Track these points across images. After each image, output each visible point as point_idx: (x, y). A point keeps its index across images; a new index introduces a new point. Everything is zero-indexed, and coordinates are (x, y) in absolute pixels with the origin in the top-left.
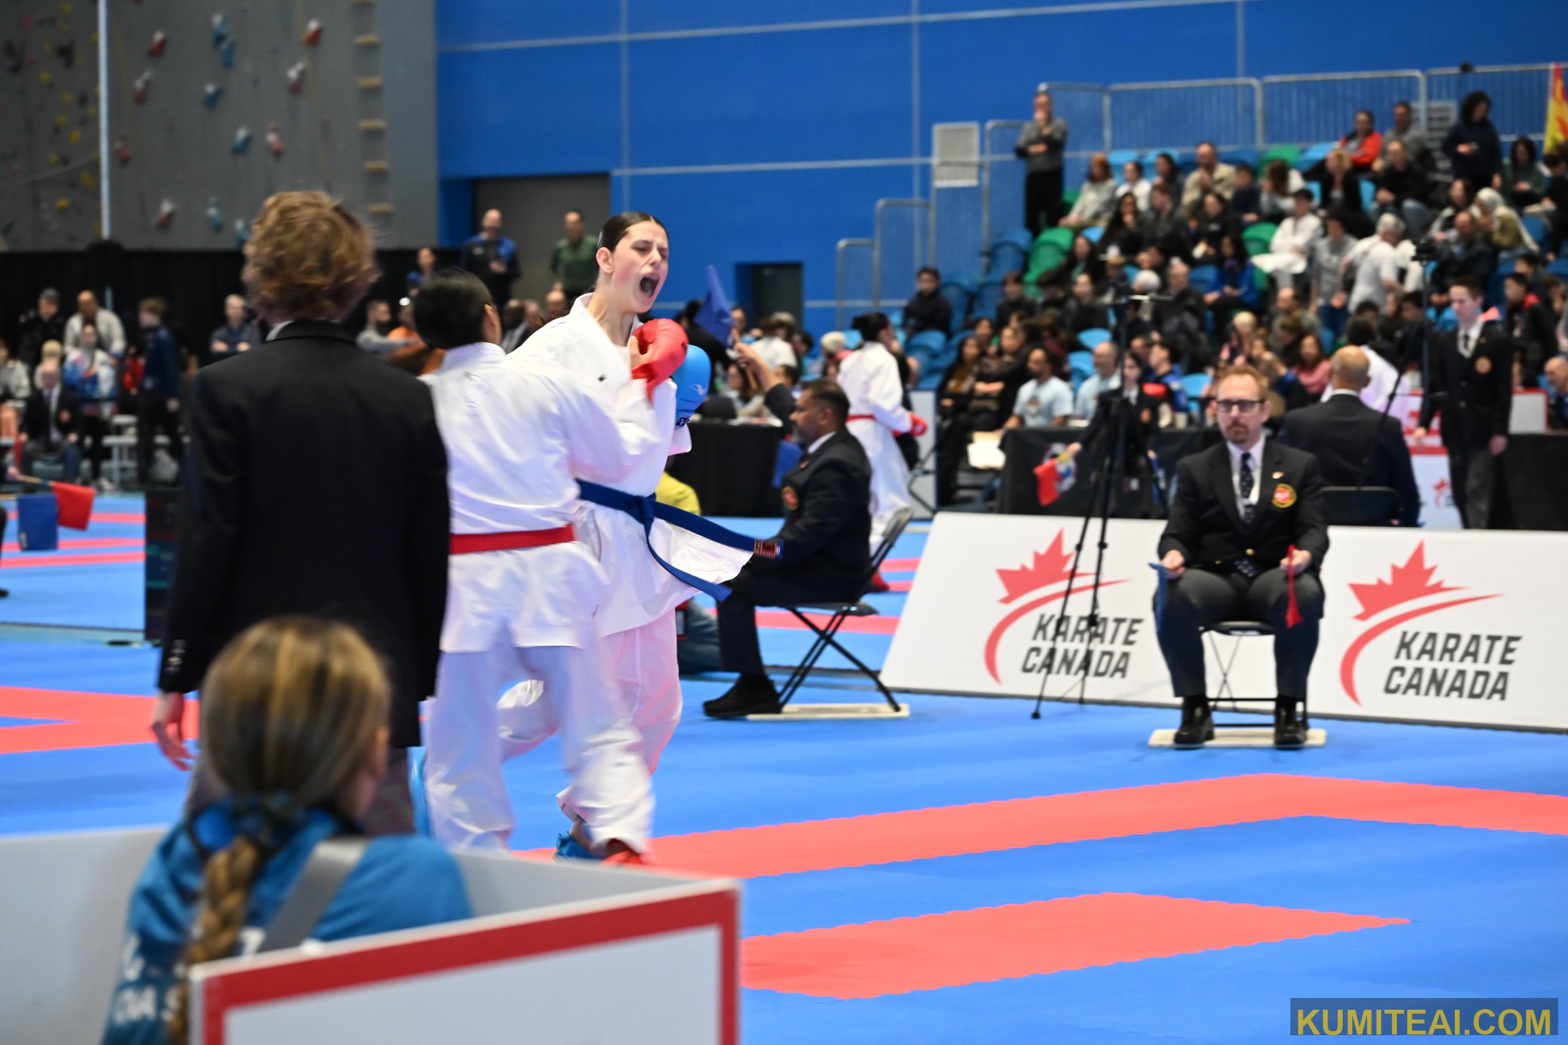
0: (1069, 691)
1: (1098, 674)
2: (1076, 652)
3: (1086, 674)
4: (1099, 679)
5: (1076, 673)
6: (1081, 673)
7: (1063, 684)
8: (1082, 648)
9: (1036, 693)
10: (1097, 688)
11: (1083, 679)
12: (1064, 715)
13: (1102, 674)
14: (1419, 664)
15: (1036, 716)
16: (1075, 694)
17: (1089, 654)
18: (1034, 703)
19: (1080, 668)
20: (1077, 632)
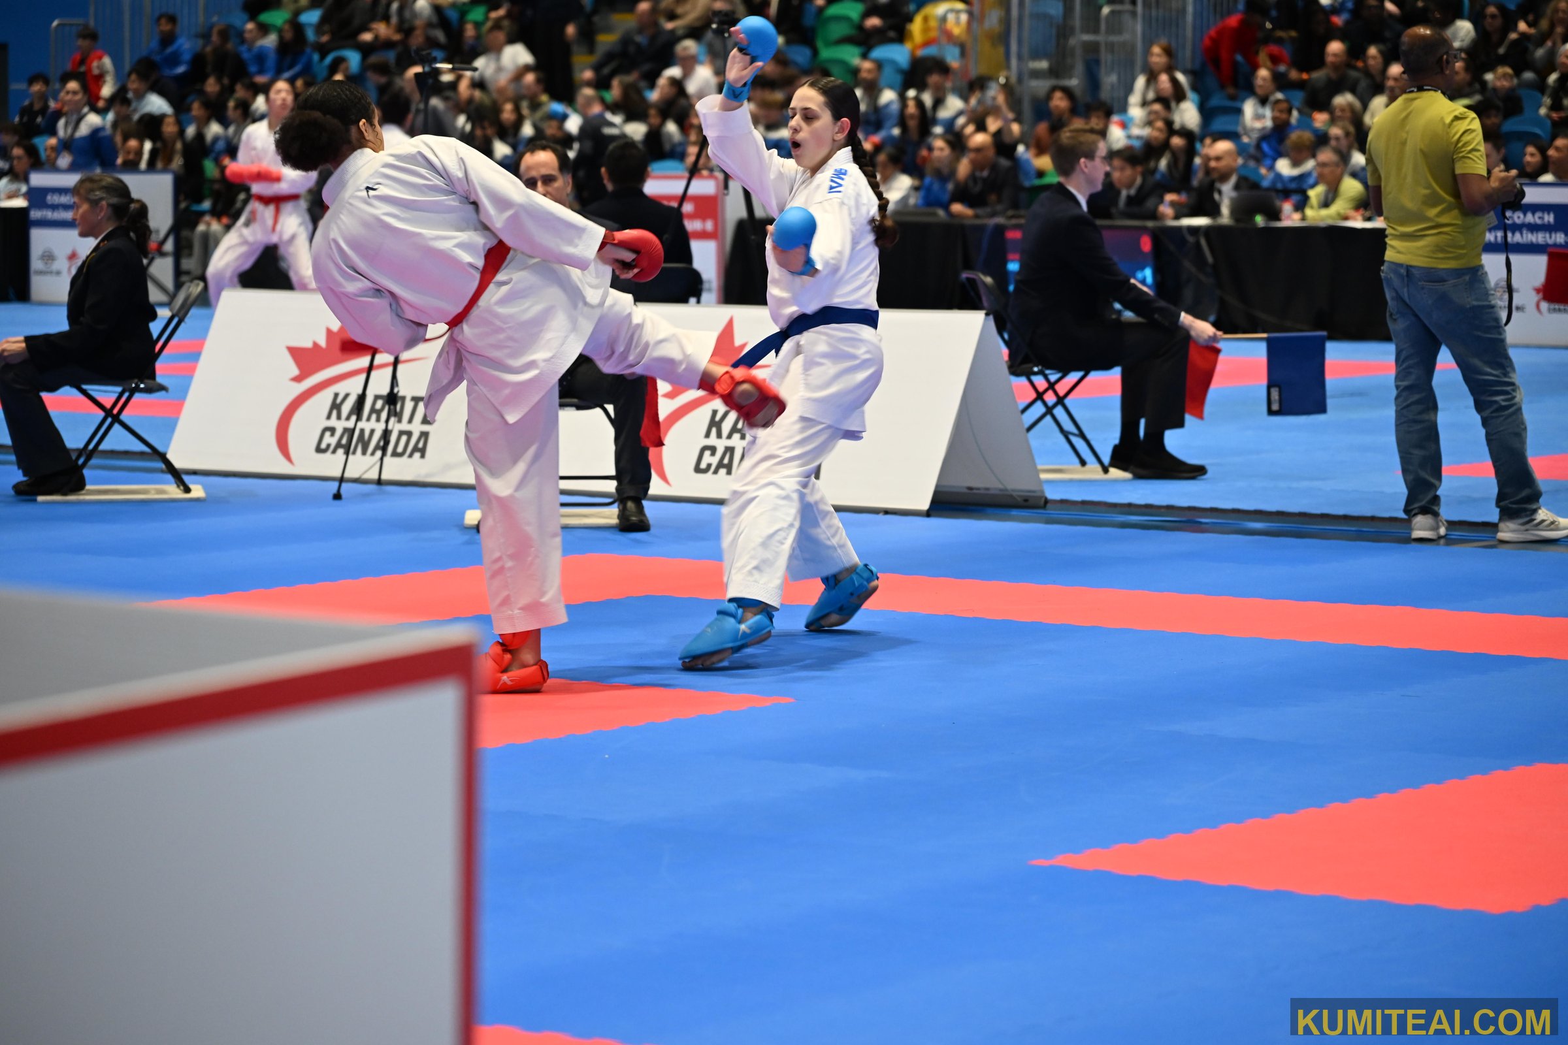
0: (366, 472)
1: (395, 454)
2: (372, 432)
3: (384, 454)
4: (396, 460)
5: (373, 454)
6: (379, 453)
7: (362, 465)
8: (380, 428)
9: (337, 473)
10: (396, 468)
11: (382, 459)
12: (366, 496)
13: (401, 455)
14: (729, 443)
15: (337, 496)
16: (373, 475)
17: (386, 434)
18: (336, 484)
19: (377, 448)
20: (373, 410)
